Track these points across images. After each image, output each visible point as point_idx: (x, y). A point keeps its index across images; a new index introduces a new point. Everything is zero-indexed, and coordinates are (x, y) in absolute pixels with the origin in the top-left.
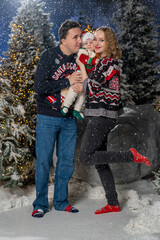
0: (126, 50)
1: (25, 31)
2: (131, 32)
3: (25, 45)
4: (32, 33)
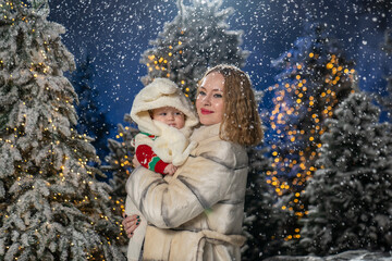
1: (174, 70)
4: (189, 75)
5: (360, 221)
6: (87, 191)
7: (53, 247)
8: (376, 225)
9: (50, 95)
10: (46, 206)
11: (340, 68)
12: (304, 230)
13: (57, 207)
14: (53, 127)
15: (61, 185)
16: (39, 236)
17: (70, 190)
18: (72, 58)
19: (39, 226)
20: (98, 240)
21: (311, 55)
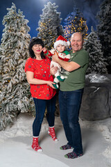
0: (103, 36)
1: (48, 27)
2: (107, 25)
3: (47, 36)
4: (52, 28)
5: (92, 65)
8: (96, 66)
18: (29, 28)
21: (76, 18)
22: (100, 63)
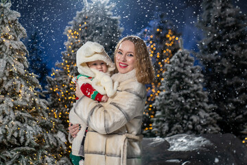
0: (212, 61)
5: (183, 119)
6: (34, 104)
7: (16, 135)
8: (192, 120)
9: (13, 51)
10: (12, 112)
11: (174, 37)
12: (154, 124)
13: (18, 113)
14: (15, 69)
15: (20, 101)
16: (8, 129)
17: (24, 104)
18: (24, 31)
19: (8, 123)
20: (41, 130)
21: (158, 30)
22: (202, 113)
